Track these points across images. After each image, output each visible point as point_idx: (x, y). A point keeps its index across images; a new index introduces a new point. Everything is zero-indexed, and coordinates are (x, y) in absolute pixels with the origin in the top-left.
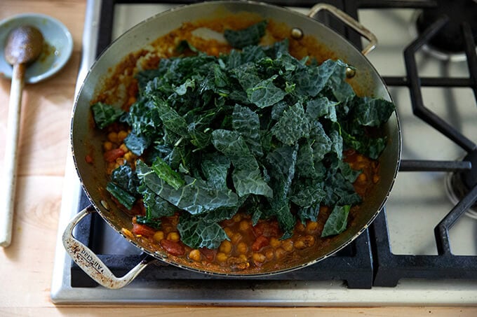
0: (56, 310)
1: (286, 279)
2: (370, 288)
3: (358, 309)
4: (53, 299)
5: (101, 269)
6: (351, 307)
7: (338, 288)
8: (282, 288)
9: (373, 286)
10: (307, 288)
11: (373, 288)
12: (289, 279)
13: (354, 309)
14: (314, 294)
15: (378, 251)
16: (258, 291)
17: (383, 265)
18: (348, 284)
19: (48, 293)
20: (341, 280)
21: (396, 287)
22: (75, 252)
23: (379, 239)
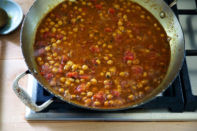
0: (28, 123)
1: (141, 108)
2: (182, 112)
3: (176, 122)
4: (26, 118)
5: (30, 101)
6: (173, 122)
7: (167, 112)
8: (139, 112)
9: (184, 111)
10: (151, 112)
11: (184, 112)
12: (143, 107)
13: (174, 122)
14: (155, 115)
15: (186, 94)
16: (127, 114)
17: (189, 100)
18: (171, 110)
19: (24, 115)
20: (168, 108)
21: (195, 112)
22: (18, 92)
23: (186, 88)
